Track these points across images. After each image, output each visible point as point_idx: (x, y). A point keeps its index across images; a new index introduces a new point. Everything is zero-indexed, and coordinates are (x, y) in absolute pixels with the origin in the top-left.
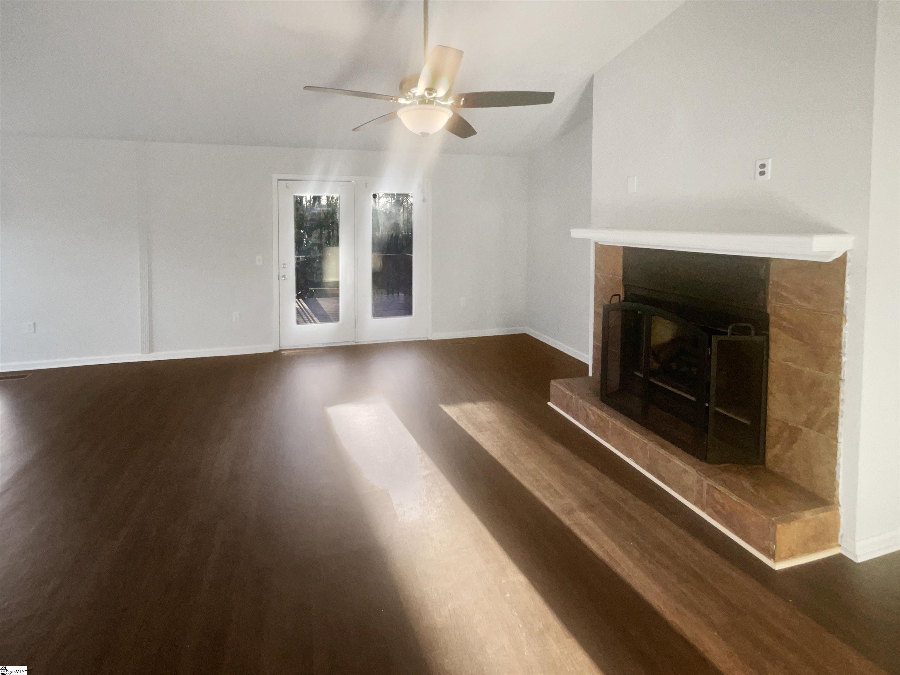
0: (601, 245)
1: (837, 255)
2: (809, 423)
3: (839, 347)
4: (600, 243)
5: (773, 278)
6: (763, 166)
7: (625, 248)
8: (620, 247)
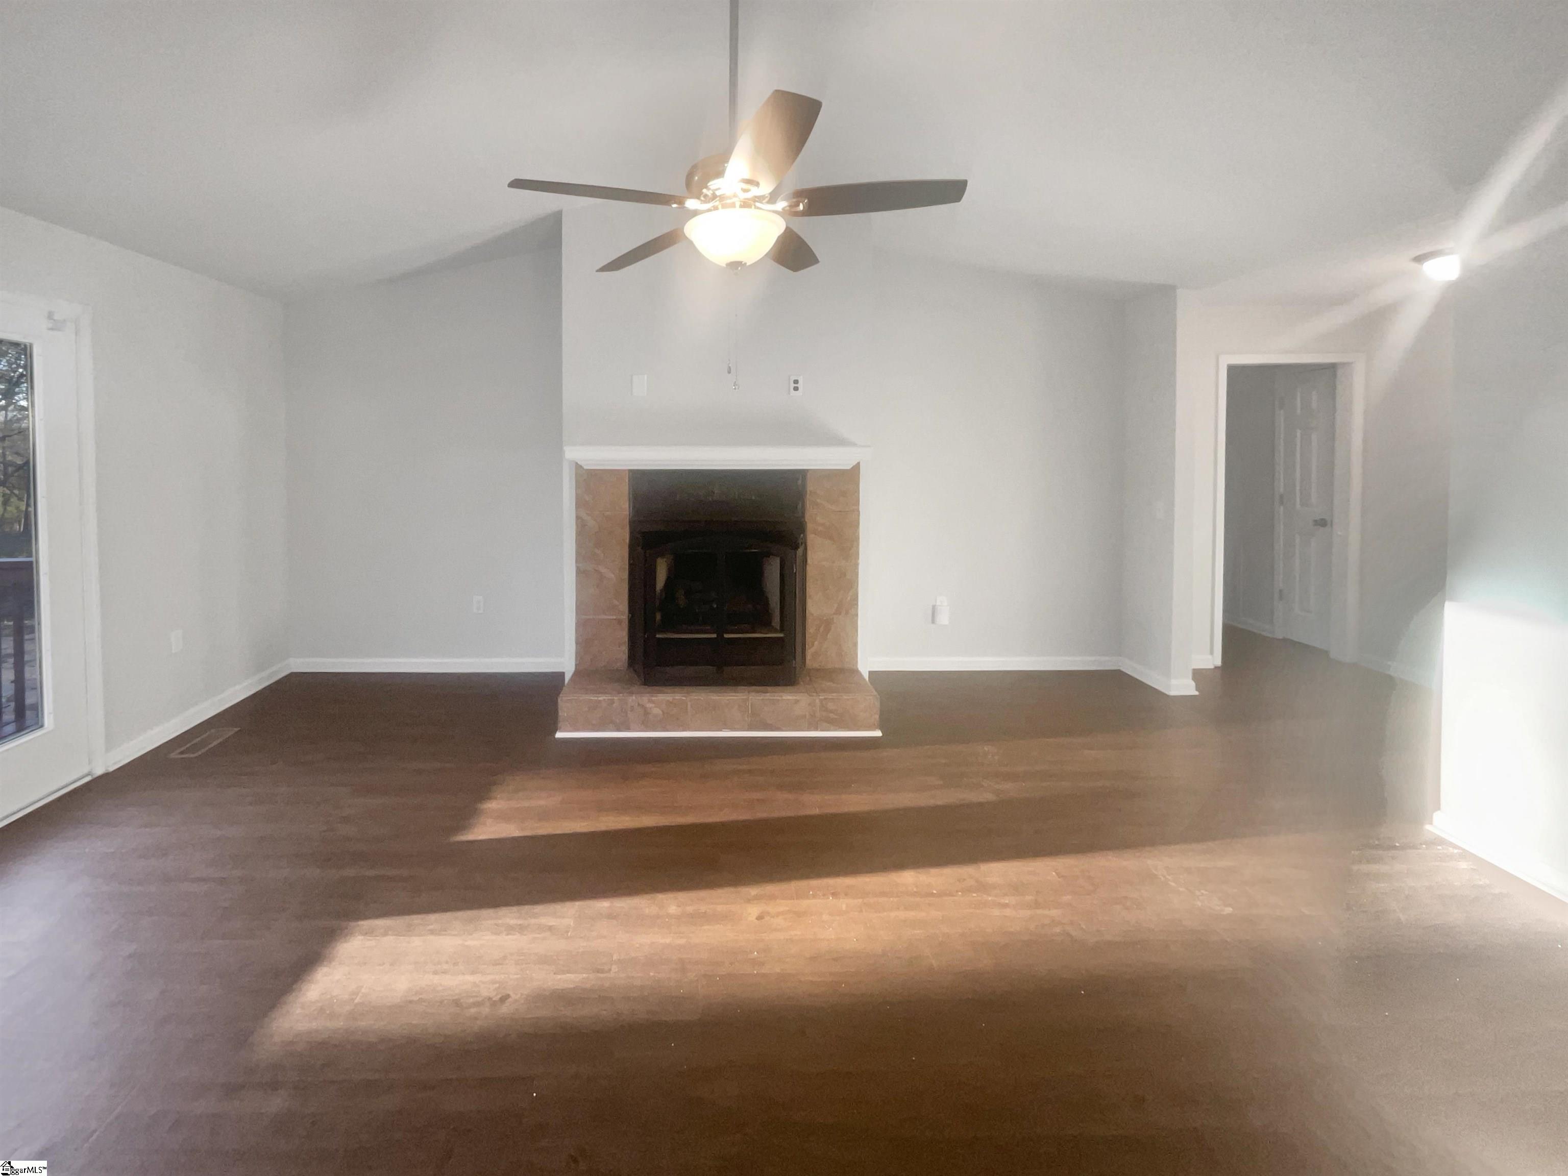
0: (588, 470)
1: (854, 463)
2: (838, 612)
3: (858, 539)
4: (585, 467)
5: (810, 487)
6: (796, 382)
7: (630, 471)
8: (624, 470)
